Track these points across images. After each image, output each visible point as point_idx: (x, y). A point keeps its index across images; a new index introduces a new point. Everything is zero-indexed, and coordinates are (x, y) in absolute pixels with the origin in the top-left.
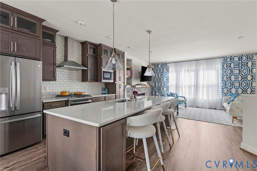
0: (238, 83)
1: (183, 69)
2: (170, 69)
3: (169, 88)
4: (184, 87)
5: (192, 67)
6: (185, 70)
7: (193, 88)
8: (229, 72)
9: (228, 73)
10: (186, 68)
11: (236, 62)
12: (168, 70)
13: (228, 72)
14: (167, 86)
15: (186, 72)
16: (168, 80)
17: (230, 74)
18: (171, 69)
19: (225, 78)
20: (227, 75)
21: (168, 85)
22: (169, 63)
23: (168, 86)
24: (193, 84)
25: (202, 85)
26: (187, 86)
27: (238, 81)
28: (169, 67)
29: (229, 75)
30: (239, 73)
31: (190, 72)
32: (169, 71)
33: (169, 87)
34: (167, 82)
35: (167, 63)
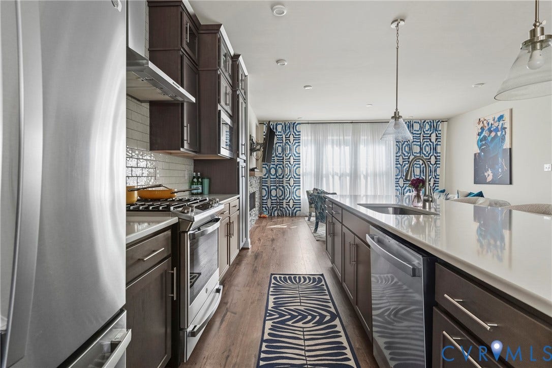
0: (419, 169)
1: (330, 138)
2: (303, 138)
3: (301, 180)
4: (331, 177)
5: (346, 136)
6: (333, 140)
7: (348, 178)
8: (407, 149)
9: (405, 151)
10: (335, 138)
11: (417, 132)
12: (297, 139)
13: (405, 149)
14: (297, 174)
15: (335, 146)
16: (298, 161)
17: (408, 153)
18: (304, 136)
19: (401, 160)
20: (404, 155)
21: (299, 171)
22: (300, 124)
23: (300, 175)
24: (348, 171)
25: (365, 173)
26: (337, 174)
27: (419, 166)
28: (301, 133)
29: (406, 154)
30: (420, 152)
31: (342, 147)
32: (301, 141)
33: (301, 177)
34: (297, 166)
35: (296, 124)
